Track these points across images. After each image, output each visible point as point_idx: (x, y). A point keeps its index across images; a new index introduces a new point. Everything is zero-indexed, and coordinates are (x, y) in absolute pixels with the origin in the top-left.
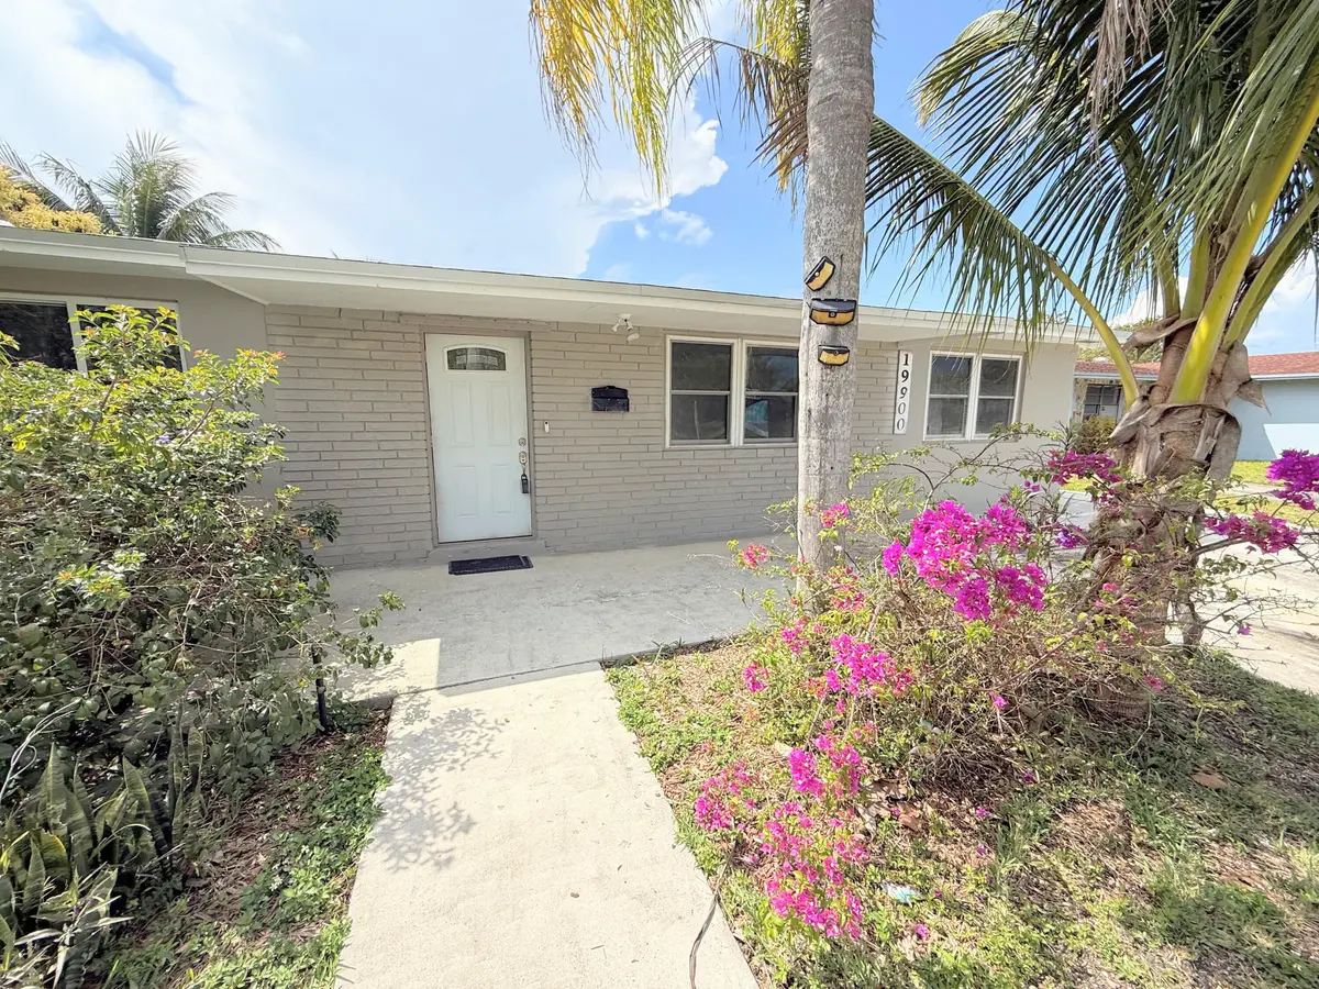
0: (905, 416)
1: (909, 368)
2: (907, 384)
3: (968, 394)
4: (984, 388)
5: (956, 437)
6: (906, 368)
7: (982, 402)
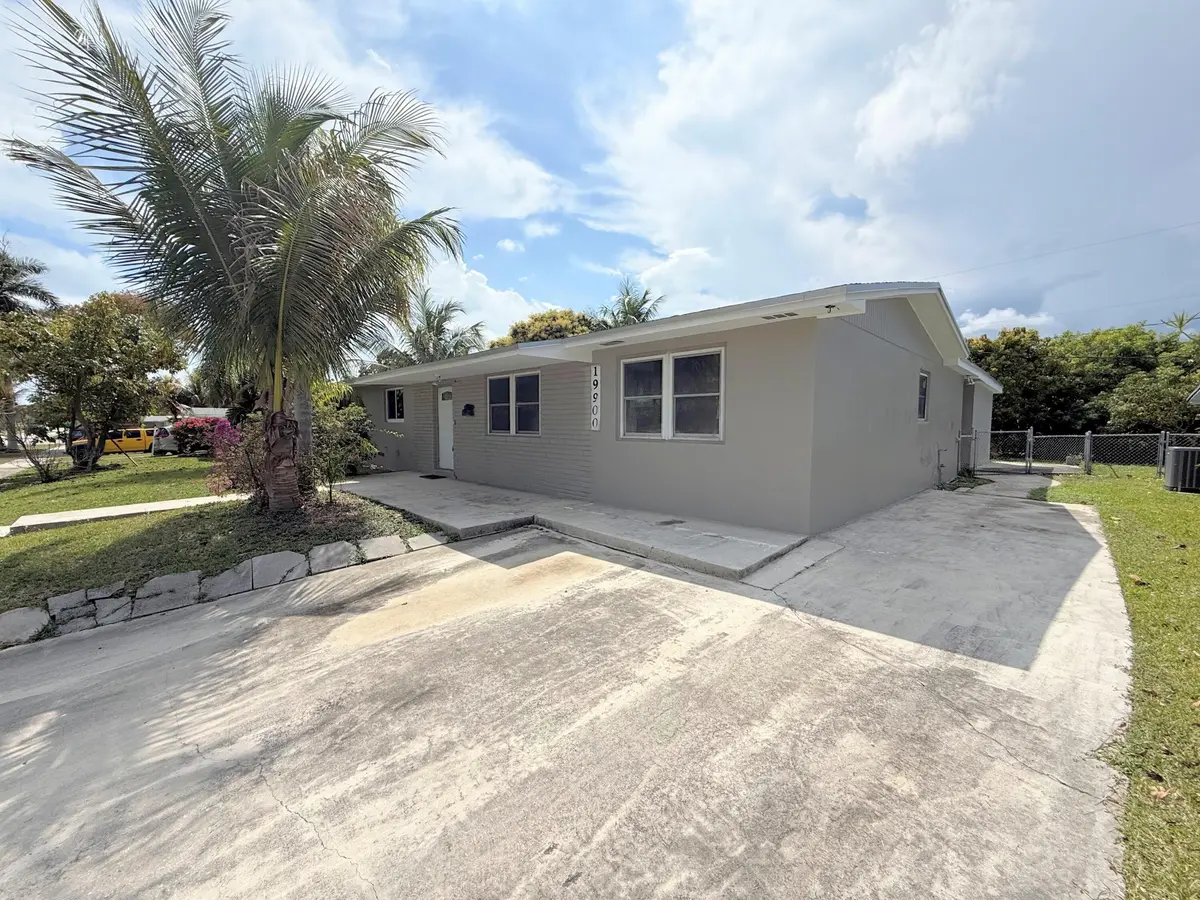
0: (598, 416)
1: (598, 378)
2: (598, 390)
3: (661, 394)
4: (677, 389)
5: (653, 436)
6: (596, 378)
7: (678, 401)
